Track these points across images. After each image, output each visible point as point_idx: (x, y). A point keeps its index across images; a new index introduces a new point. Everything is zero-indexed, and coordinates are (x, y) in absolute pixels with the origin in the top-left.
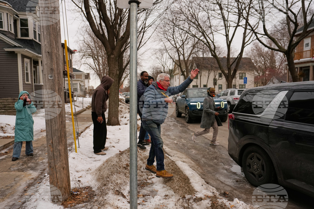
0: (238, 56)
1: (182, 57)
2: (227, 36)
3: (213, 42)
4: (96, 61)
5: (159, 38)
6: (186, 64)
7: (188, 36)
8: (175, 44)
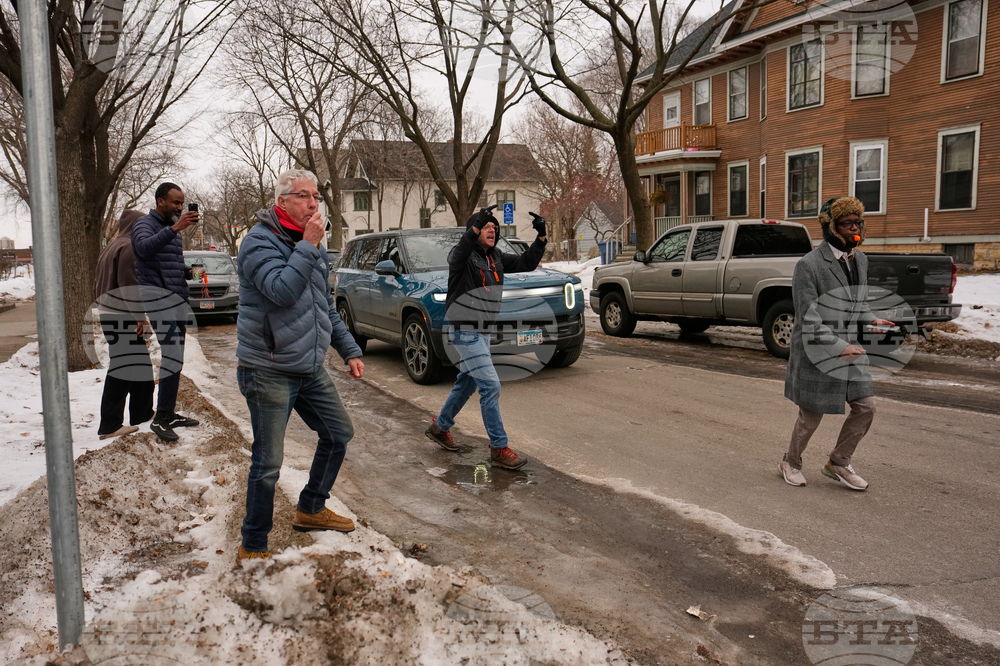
0: (485, 139)
1: (315, 141)
2: (451, 75)
3: (409, 94)
4: (13, 148)
5: (238, 76)
6: (330, 161)
7: (332, 73)
8: (293, 98)
